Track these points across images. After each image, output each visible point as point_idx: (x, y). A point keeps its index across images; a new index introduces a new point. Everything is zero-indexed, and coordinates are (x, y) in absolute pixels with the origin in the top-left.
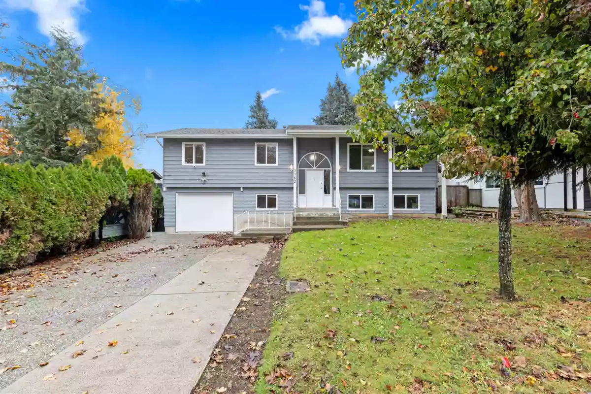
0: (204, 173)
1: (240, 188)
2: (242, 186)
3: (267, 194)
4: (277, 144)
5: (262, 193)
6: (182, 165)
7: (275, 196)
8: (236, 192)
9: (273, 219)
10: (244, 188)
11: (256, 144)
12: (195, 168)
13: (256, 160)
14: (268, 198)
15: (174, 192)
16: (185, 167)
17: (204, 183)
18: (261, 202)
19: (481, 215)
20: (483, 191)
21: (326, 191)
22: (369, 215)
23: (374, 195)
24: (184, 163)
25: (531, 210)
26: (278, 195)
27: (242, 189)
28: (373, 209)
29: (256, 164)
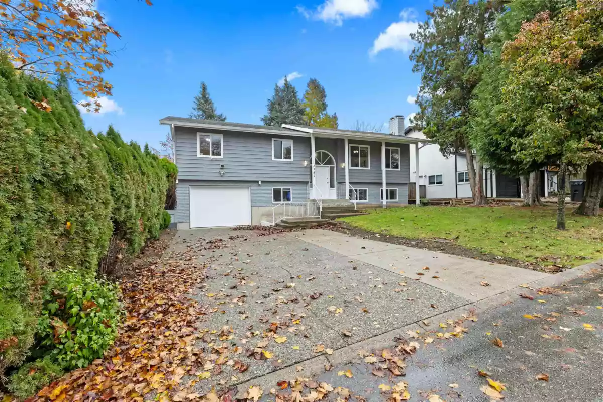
0: (222, 166)
1: (258, 182)
2: (260, 180)
3: (282, 188)
4: (292, 141)
5: (278, 187)
6: (198, 156)
7: (290, 189)
8: (254, 186)
9: (287, 211)
10: (262, 182)
11: (273, 139)
12: (212, 160)
13: (273, 156)
14: (283, 192)
15: (188, 184)
16: (201, 159)
17: (222, 176)
18: (277, 195)
19: (442, 203)
20: (427, 187)
21: (332, 186)
22: (365, 205)
23: (367, 189)
24: (199, 155)
25: (482, 197)
26: (293, 190)
27: (260, 183)
28: (367, 201)
29: (273, 159)
